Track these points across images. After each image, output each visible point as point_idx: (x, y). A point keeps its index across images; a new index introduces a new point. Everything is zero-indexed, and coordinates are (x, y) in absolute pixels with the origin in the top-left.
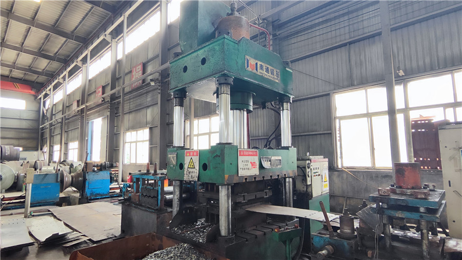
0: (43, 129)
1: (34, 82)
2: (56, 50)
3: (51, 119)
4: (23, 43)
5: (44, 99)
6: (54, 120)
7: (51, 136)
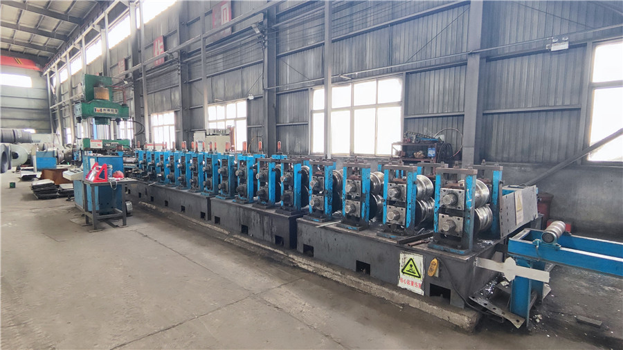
0: (53, 110)
1: (36, 55)
2: (54, 27)
3: (60, 101)
4: (18, 21)
5: (50, 76)
6: (63, 101)
7: (62, 119)
